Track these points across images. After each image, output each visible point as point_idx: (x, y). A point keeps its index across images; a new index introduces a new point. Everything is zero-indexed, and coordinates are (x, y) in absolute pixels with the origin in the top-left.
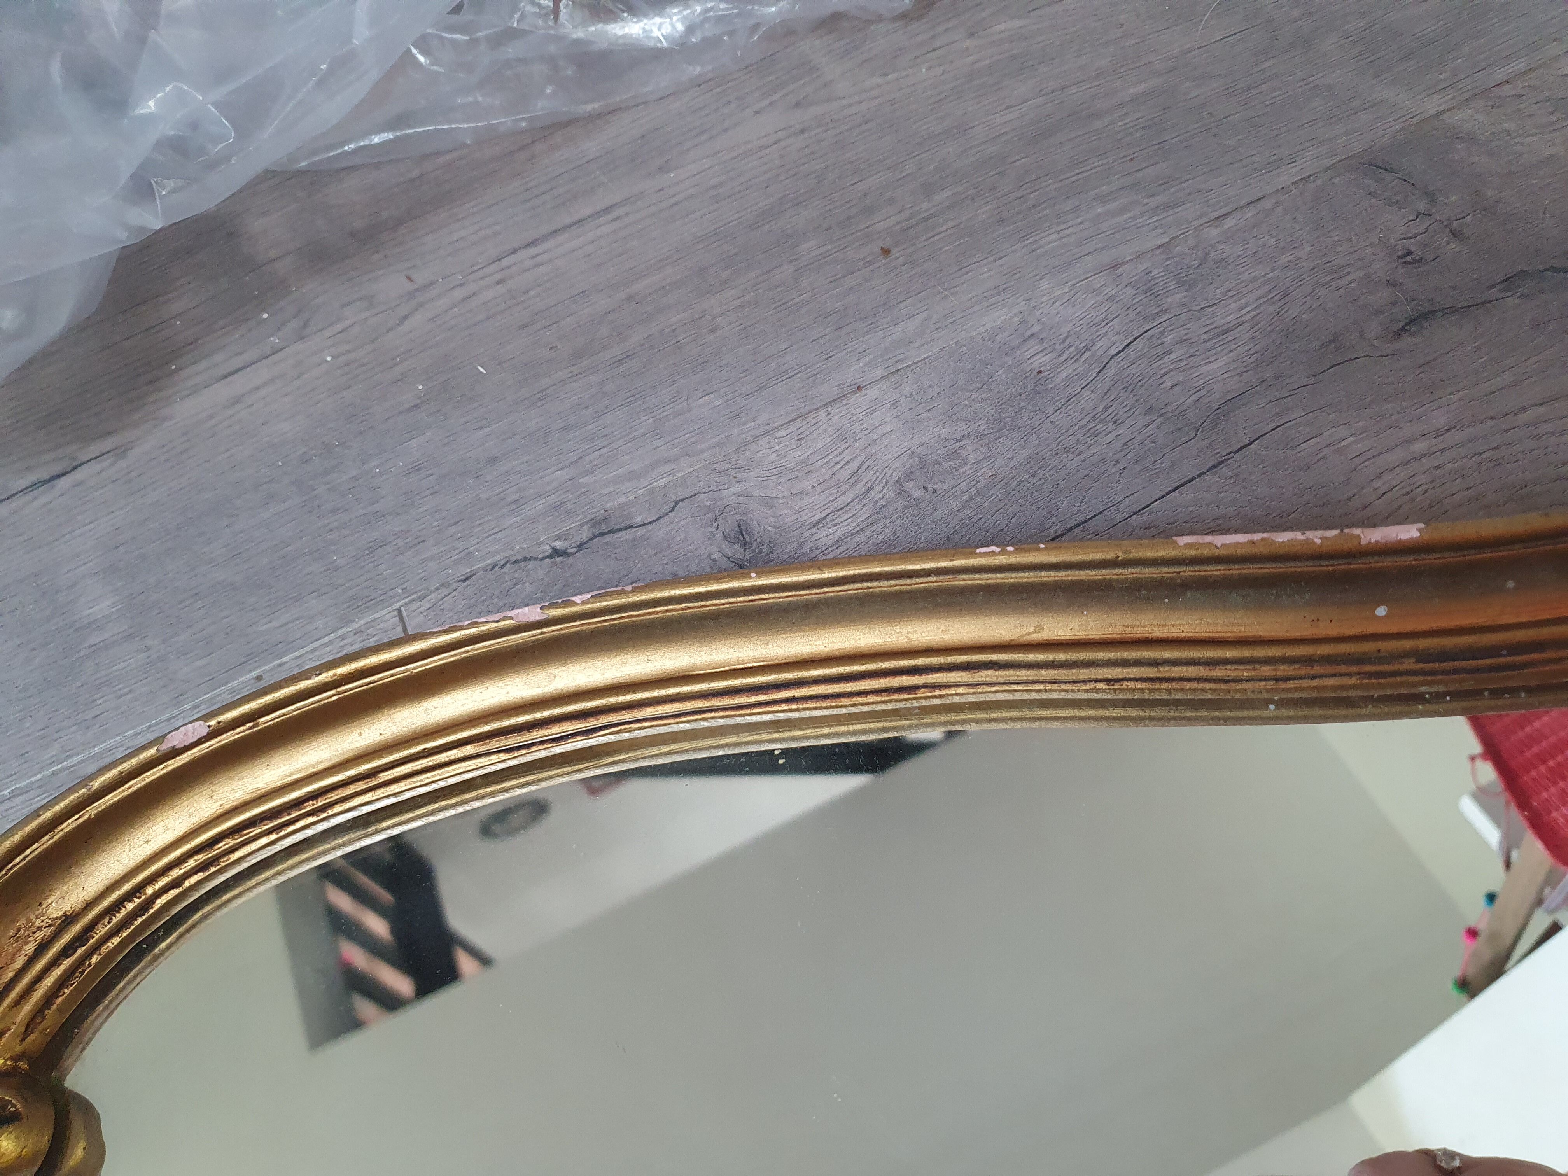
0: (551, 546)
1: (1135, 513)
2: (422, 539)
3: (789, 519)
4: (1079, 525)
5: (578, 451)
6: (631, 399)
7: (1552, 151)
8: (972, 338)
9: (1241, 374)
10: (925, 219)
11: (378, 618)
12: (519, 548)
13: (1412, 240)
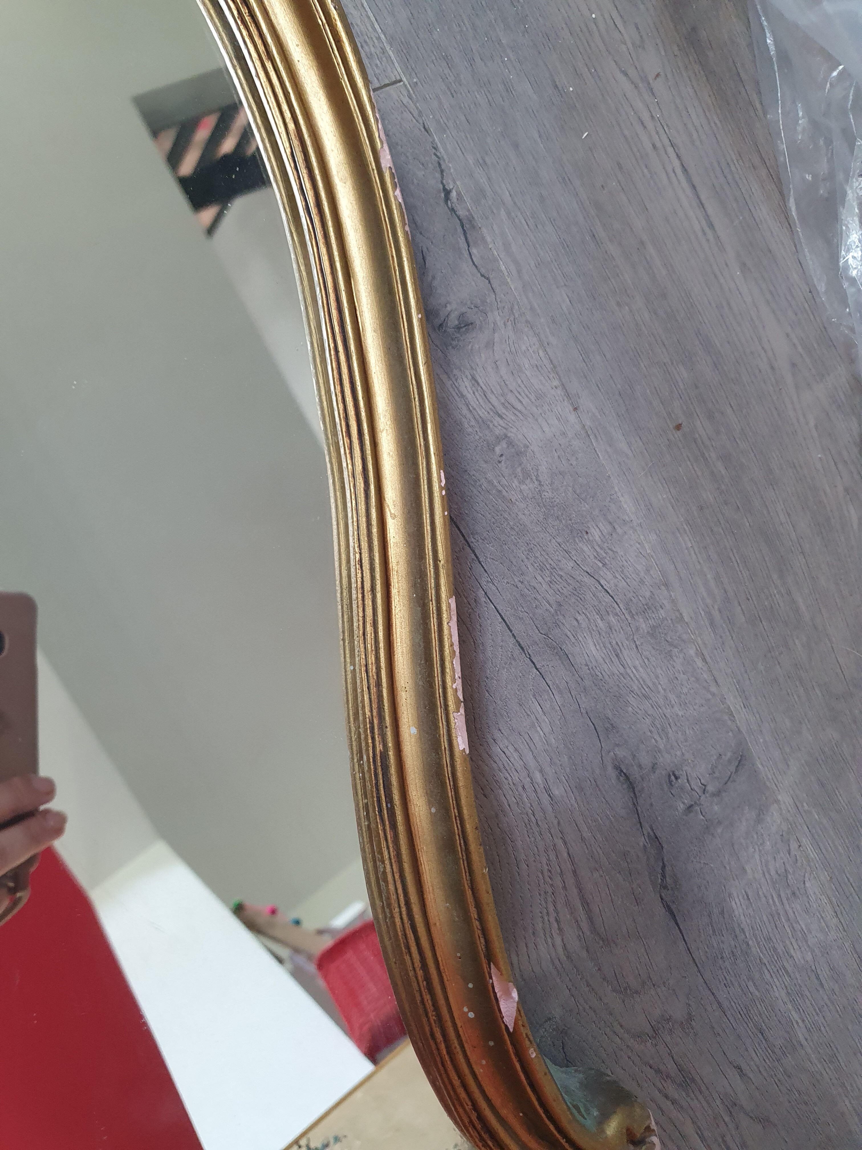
0: (453, 189)
1: (486, 593)
2: (455, 96)
3: (478, 360)
4: (477, 557)
5: (524, 207)
6: (565, 245)
7: (749, 871)
8: (613, 488)
9: (587, 665)
10: (703, 455)
11: (394, 65)
12: (451, 167)
13: (686, 781)
